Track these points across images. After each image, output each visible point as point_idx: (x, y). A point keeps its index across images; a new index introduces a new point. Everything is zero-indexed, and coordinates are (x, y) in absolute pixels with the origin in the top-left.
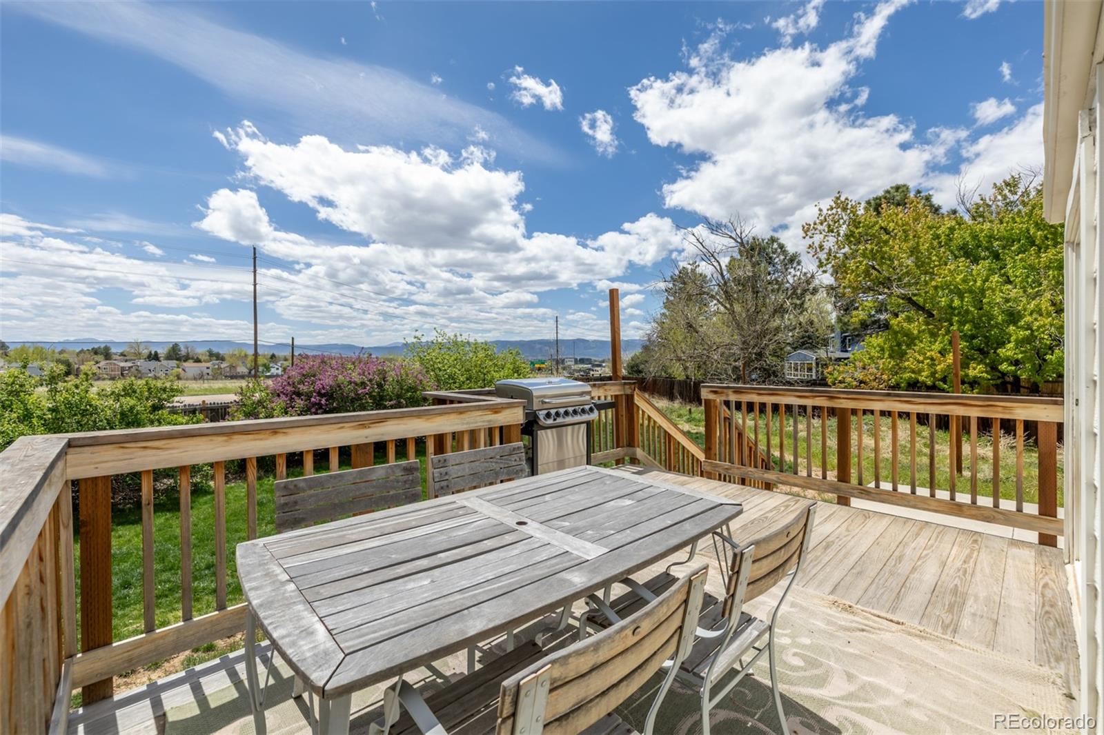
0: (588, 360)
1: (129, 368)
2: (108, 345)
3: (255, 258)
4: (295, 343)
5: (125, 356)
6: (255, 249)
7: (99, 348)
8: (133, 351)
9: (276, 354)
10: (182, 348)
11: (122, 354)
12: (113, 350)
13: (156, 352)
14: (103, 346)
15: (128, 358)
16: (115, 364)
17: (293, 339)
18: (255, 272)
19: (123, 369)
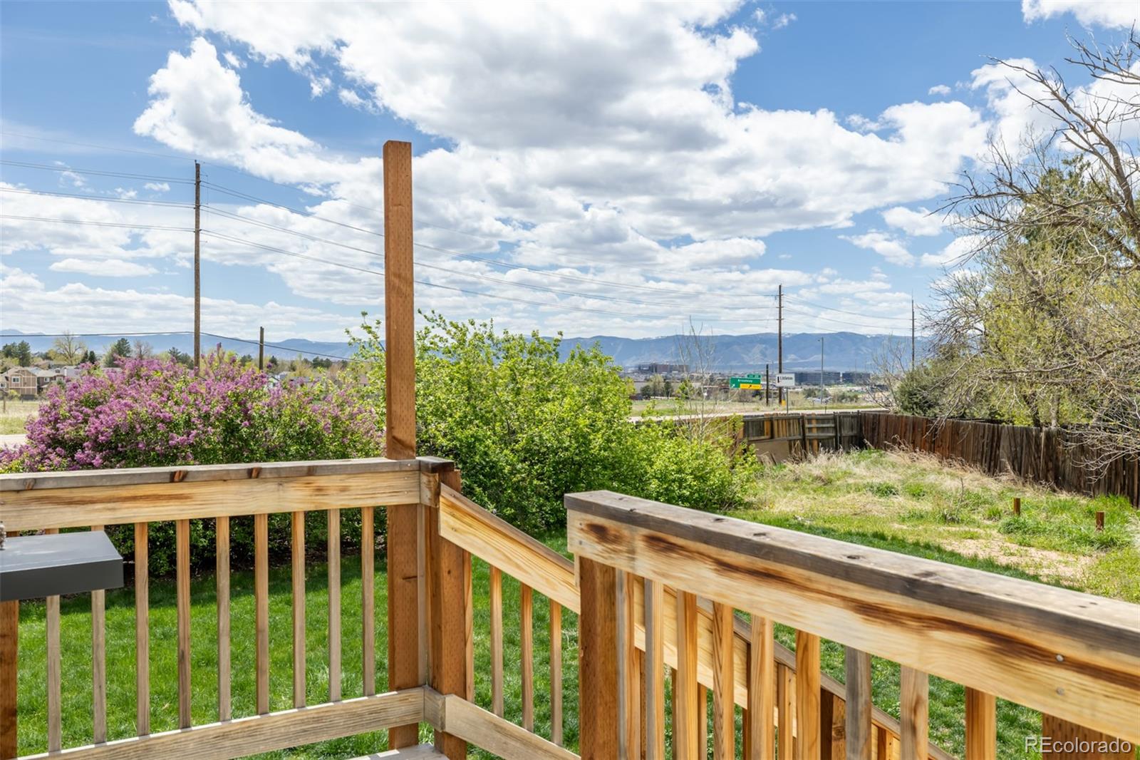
0: (860, 376)
1: (51, 378)
2: (26, 340)
3: (198, 183)
4: (265, 340)
5: (49, 358)
6: (198, 166)
7: (13, 345)
8: (61, 350)
9: (278, 358)
10: (133, 347)
11: (46, 357)
12: (33, 351)
13: (92, 353)
14: (18, 342)
15: (52, 363)
16: (29, 373)
17: (262, 330)
18: (197, 208)
19: (41, 382)
